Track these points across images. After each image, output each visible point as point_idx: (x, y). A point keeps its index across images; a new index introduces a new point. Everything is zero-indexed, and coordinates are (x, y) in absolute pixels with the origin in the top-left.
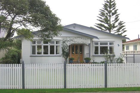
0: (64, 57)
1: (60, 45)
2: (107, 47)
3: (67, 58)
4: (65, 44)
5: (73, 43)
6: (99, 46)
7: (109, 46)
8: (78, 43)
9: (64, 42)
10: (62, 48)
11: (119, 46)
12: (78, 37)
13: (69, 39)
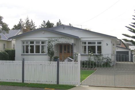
0: (50, 56)
1: (46, 45)
2: (95, 46)
3: (52, 57)
4: (50, 44)
5: (58, 42)
6: (87, 45)
7: (96, 45)
8: (62, 43)
9: (49, 42)
10: (48, 48)
11: (107, 45)
12: (62, 37)
13: (54, 39)
